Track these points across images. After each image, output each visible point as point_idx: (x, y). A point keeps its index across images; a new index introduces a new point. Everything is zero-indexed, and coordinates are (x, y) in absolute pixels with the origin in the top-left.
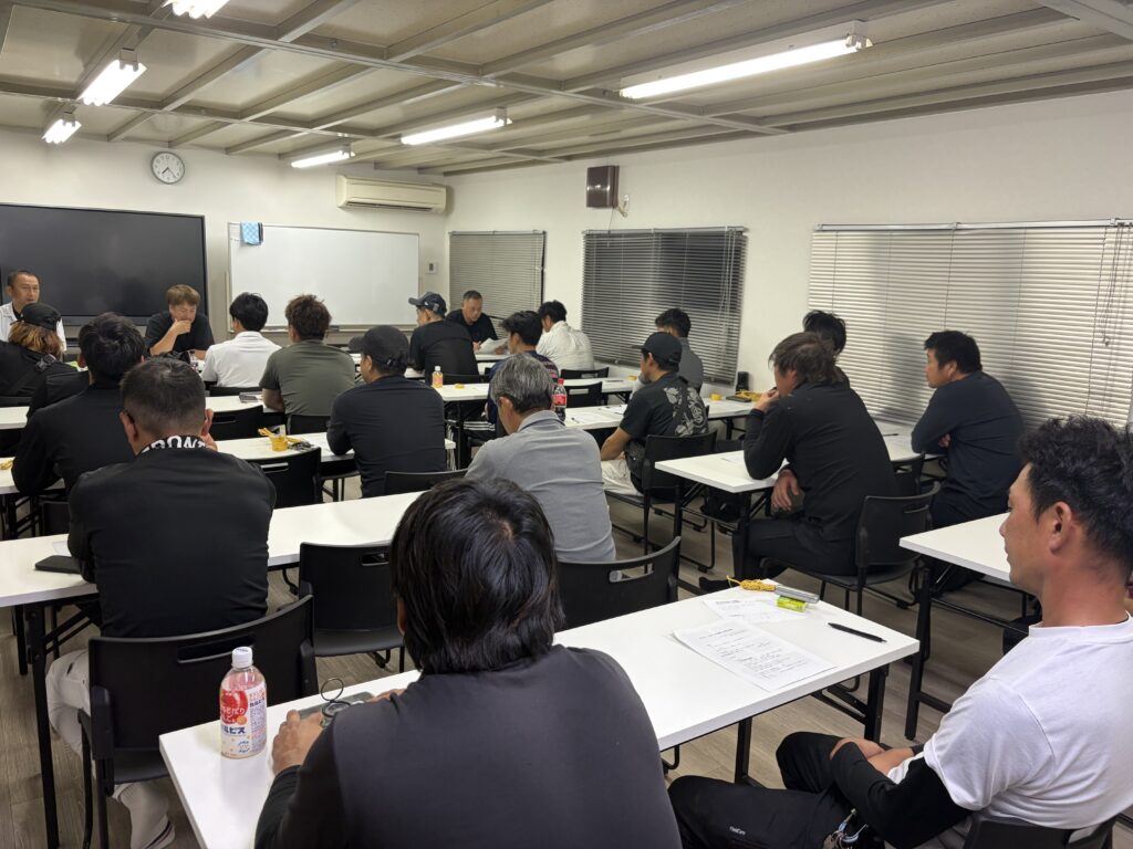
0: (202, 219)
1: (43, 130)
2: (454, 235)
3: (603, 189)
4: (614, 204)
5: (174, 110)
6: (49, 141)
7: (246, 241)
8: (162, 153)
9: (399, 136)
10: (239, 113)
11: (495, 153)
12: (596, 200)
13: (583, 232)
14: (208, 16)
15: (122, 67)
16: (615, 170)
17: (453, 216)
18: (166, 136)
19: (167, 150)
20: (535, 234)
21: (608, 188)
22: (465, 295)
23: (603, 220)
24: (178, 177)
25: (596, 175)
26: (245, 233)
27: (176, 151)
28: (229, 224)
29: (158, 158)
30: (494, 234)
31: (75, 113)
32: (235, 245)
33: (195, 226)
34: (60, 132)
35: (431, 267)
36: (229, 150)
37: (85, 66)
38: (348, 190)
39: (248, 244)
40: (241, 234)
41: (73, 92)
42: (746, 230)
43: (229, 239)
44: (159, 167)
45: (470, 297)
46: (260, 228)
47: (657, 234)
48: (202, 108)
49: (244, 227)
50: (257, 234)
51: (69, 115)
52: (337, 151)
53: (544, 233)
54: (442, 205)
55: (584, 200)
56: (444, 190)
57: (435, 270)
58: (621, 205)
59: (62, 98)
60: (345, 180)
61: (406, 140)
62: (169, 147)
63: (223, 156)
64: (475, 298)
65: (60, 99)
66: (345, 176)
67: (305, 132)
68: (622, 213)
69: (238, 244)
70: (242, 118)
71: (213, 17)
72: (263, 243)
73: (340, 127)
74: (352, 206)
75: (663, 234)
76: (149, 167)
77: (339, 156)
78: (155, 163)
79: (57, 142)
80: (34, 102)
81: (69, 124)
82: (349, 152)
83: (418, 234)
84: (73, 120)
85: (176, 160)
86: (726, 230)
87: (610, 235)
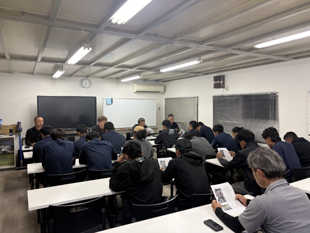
0: (95, 98)
1: (53, 75)
2: (166, 99)
3: (219, 82)
4: (224, 87)
5: (93, 65)
6: (54, 77)
7: (108, 103)
8: (85, 79)
9: (160, 70)
10: (111, 65)
11: (185, 73)
12: (217, 86)
13: (212, 96)
14: (123, 24)
15: (84, 49)
16: (224, 76)
17: (166, 94)
18: (86, 75)
19: (86, 78)
20: (195, 97)
21: (222, 82)
22: (169, 115)
23: (220, 92)
24: (89, 86)
25: (216, 79)
26: (107, 101)
27: (88, 79)
28: (103, 99)
29: (84, 81)
30: (180, 98)
31: (63, 68)
32: (105, 105)
33: (93, 100)
34: (58, 74)
35: (159, 108)
36: (103, 78)
37: (69, 52)
38: (137, 87)
39: (108, 104)
40: (107, 102)
41: (64, 61)
42: (278, 93)
43: (103, 103)
44: (84, 84)
45: (170, 116)
46: (112, 99)
47: (241, 96)
48: (101, 64)
49: (107, 100)
50: (111, 101)
51: (61, 69)
52: (137, 76)
53: (198, 97)
54: (163, 91)
55: (213, 86)
56: (163, 86)
57: (160, 110)
58: (226, 87)
59: (60, 63)
60: (136, 85)
61: (161, 71)
62: (87, 78)
63: (101, 79)
64: (171, 116)
65: (59, 64)
66: (136, 83)
67: (130, 70)
68: (227, 90)
69: (106, 104)
70: (112, 67)
71: (125, 23)
72: (113, 104)
73: (140, 68)
74: (138, 92)
75: (243, 95)
76: (81, 84)
77: (137, 77)
78: (83, 82)
79: (56, 77)
80: (51, 65)
81: (61, 72)
82: (141, 76)
83: (156, 99)
84: (62, 71)
85: (88, 81)
86: (269, 93)
87: (223, 96)
